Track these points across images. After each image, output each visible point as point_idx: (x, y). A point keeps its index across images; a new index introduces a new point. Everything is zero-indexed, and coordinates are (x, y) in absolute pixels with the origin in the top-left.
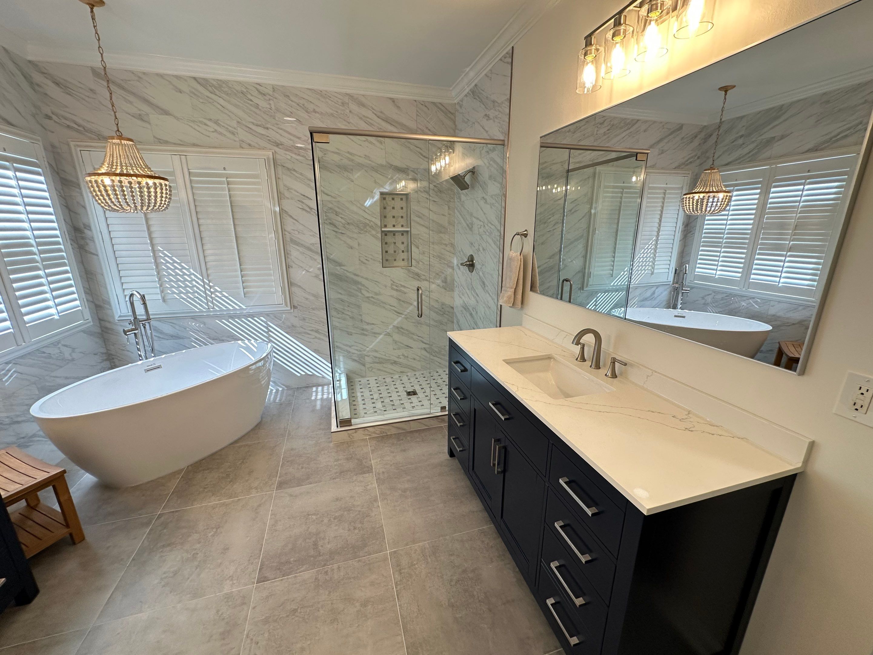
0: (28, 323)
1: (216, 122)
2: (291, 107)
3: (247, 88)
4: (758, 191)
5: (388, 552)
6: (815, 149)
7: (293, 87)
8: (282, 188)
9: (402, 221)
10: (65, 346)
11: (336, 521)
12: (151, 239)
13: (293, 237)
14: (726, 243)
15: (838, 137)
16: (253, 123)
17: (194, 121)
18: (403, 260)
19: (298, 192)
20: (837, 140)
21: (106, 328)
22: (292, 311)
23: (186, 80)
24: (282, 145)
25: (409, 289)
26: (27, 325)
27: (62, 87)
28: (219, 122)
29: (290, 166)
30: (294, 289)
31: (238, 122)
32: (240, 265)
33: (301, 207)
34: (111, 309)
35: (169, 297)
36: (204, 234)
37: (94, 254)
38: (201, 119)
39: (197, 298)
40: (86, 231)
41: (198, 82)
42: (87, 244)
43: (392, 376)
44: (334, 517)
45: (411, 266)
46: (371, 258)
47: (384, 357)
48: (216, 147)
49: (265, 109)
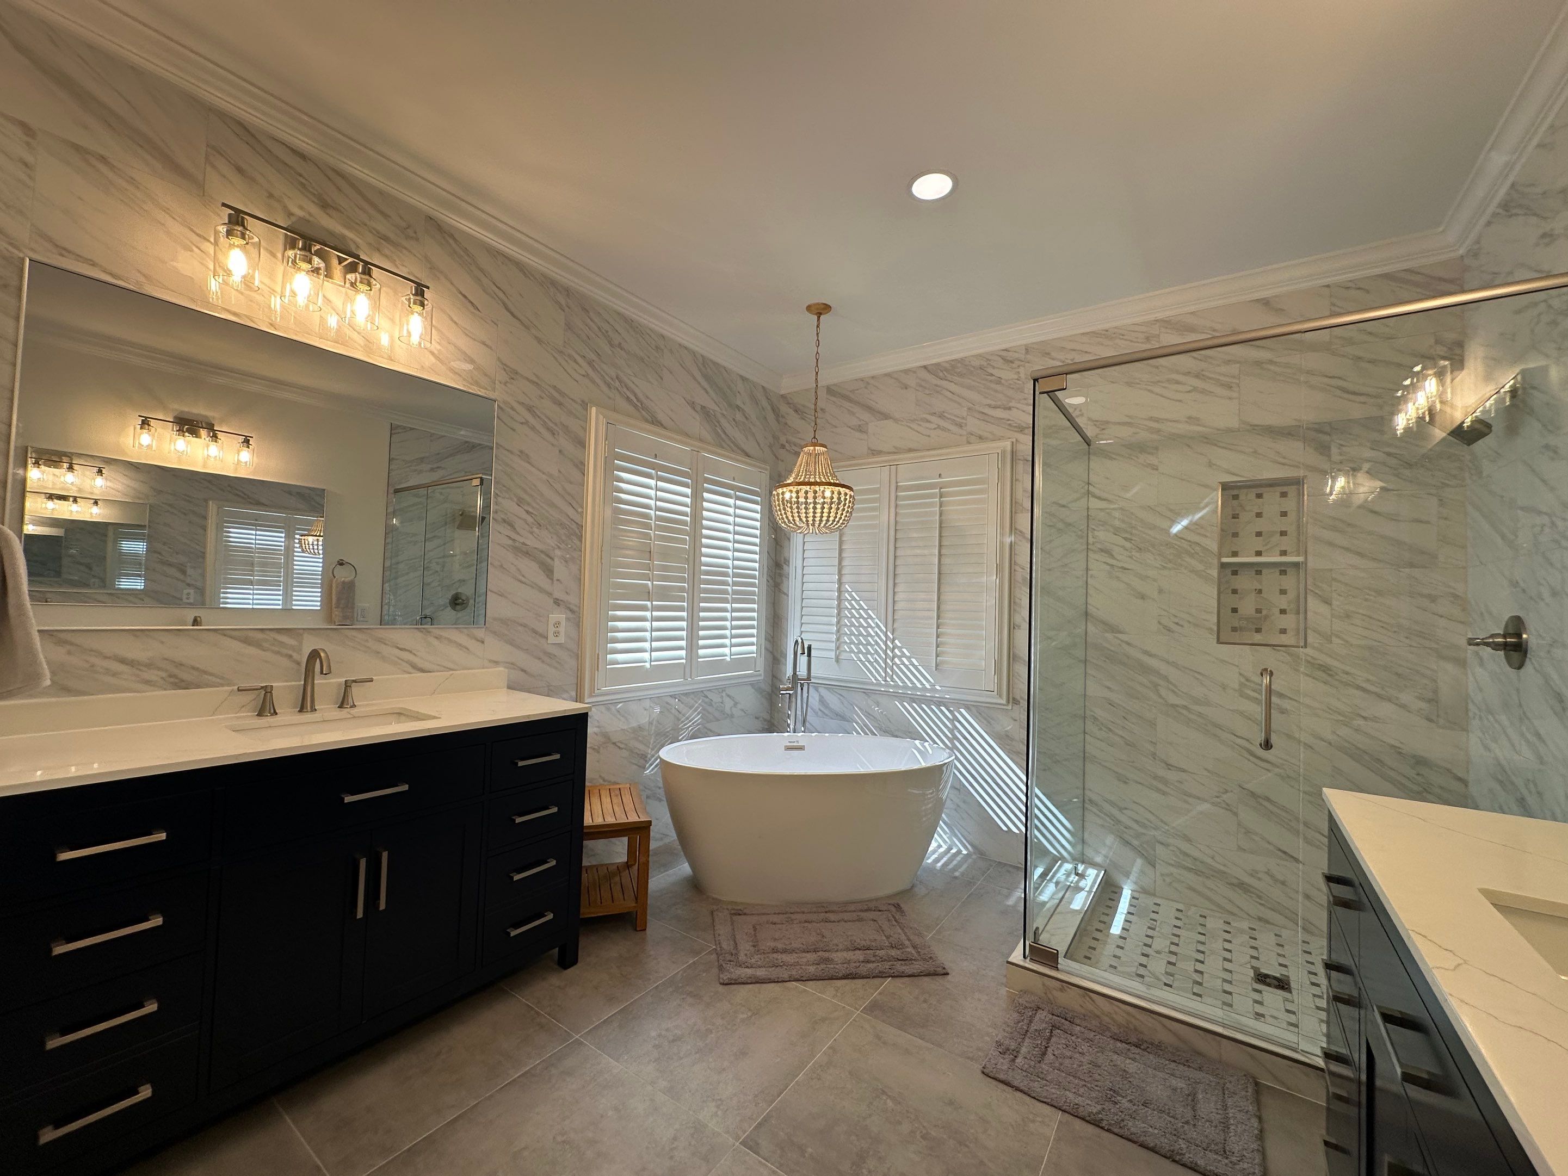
0: (700, 658)
1: (941, 416)
3: (989, 359)
7: (1058, 339)
8: (1019, 495)
9: (1286, 543)
10: (728, 696)
11: (924, 1143)
12: (840, 574)
16: (989, 406)
17: (913, 421)
18: (1283, 631)
22: (1010, 707)
23: (915, 372)
25: (1294, 703)
26: (698, 660)
28: (946, 414)
30: (1018, 667)
31: (969, 409)
32: (938, 618)
35: (843, 656)
36: (899, 571)
37: (784, 593)
38: (925, 415)
39: (876, 661)
40: (785, 567)
41: (929, 371)
42: (782, 582)
43: (1230, 919)
44: (924, 1131)
45: (1305, 646)
46: (1189, 622)
47: (1209, 861)
48: (935, 449)
49: (1010, 382)
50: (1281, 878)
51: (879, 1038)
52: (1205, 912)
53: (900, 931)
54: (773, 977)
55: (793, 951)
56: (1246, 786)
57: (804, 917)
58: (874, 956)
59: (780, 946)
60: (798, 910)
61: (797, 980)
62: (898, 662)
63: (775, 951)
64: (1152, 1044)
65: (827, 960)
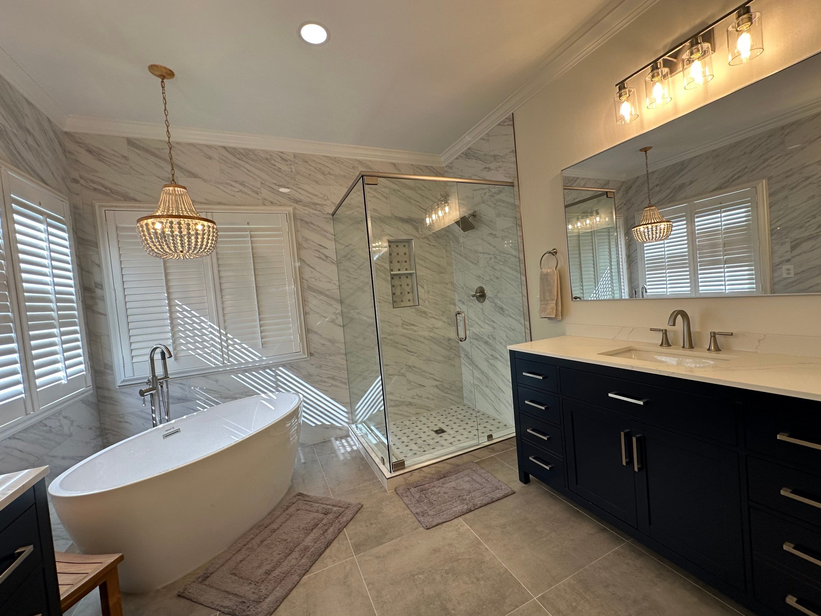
0: (39, 387)
1: (242, 184)
2: (309, 170)
3: (271, 155)
4: (685, 222)
5: (535, 598)
6: (720, 188)
7: (312, 155)
8: (300, 240)
9: (406, 265)
10: (65, 417)
11: (450, 575)
12: (168, 293)
13: (310, 285)
14: (669, 265)
15: (734, 178)
16: (275, 184)
17: (221, 183)
18: (409, 300)
19: (315, 243)
20: (733, 181)
21: (104, 397)
22: (309, 359)
23: (215, 149)
24: (301, 201)
25: (418, 327)
26: (38, 390)
27: (95, 154)
28: (245, 183)
29: (308, 219)
30: (311, 336)
31: (262, 183)
32: (259, 315)
33: (317, 256)
34: (113, 374)
35: (181, 354)
36: (224, 286)
37: (102, 314)
38: (229, 181)
39: (213, 351)
40: (98, 291)
41: (227, 150)
42: (96, 304)
43: (409, 418)
44: (444, 571)
45: (419, 305)
46: (383, 300)
47: (399, 399)
48: (240, 205)
49: (287, 172)
50: (420, 395)
51: (378, 557)
52: (402, 420)
53: (318, 504)
54: (290, 586)
55: (279, 564)
56: (408, 364)
57: (257, 540)
58: (325, 525)
59: (268, 567)
60: (248, 540)
61: (304, 574)
62: (232, 349)
63: (268, 573)
64: (447, 473)
65: (306, 548)
